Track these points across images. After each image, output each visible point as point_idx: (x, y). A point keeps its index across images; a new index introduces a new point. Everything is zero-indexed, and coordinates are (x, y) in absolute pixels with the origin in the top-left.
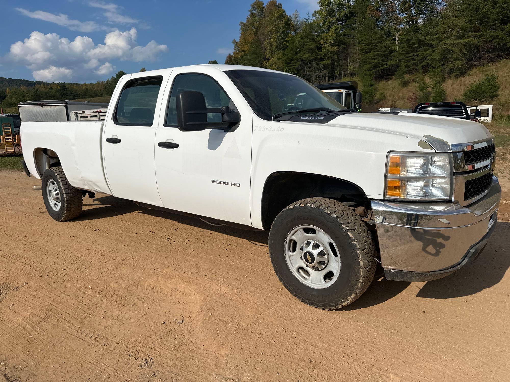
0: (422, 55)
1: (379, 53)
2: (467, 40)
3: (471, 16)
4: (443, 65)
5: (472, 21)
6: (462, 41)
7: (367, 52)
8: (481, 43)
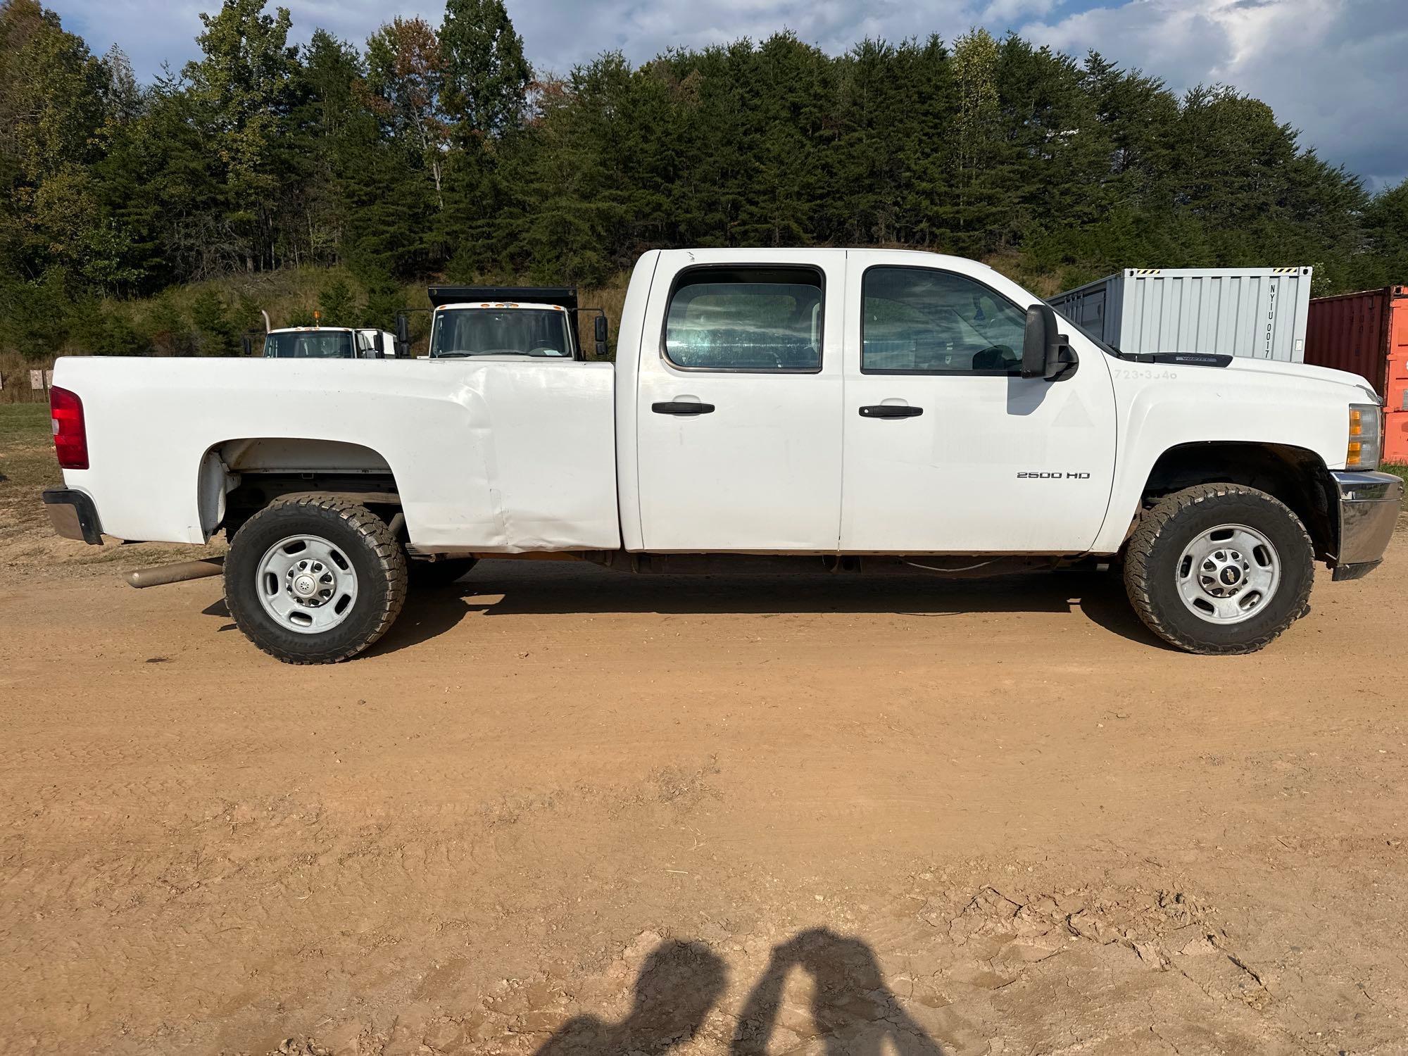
0: (507, 227)
1: (400, 208)
2: (604, 205)
3: (604, 150)
4: (558, 258)
5: (608, 163)
6: (593, 206)
7: (362, 203)
8: (630, 217)
